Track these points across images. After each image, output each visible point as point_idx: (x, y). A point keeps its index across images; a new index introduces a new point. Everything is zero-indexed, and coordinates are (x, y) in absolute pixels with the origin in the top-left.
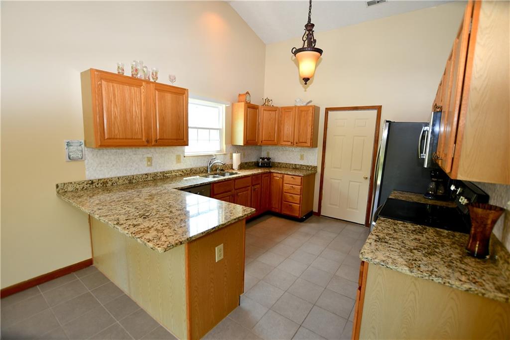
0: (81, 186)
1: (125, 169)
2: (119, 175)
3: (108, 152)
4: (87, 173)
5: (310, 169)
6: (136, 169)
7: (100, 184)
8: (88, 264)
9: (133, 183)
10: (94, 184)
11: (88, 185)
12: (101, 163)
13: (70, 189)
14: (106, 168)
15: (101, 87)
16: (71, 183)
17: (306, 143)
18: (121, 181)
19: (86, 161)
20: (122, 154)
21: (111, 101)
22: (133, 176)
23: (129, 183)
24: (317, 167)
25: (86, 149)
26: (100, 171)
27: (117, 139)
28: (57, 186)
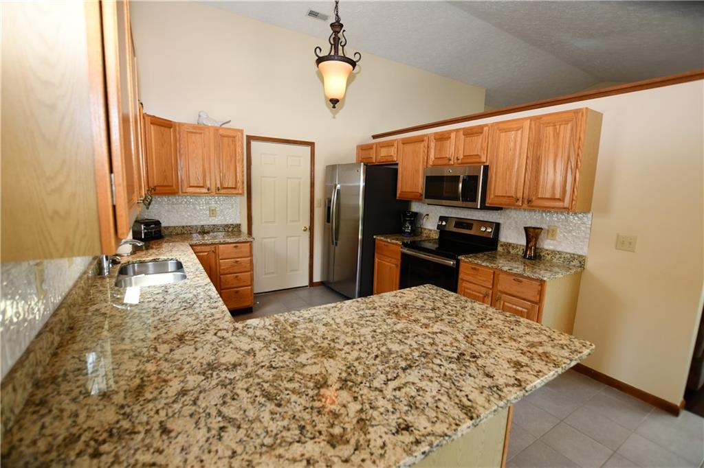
5: (230, 230)
17: (235, 188)
24: (240, 225)
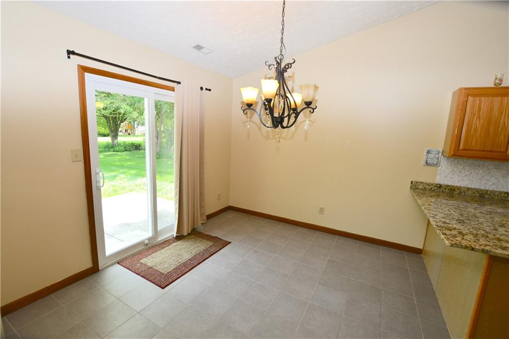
0: (430, 187)
1: (479, 181)
2: (469, 186)
3: (464, 162)
4: (438, 177)
6: (494, 184)
7: (447, 190)
8: (417, 252)
9: (484, 198)
10: (441, 188)
11: (436, 188)
12: (453, 171)
13: (420, 187)
14: (457, 176)
15: (467, 103)
16: (422, 183)
18: (470, 192)
19: (440, 168)
20: (479, 166)
21: (475, 115)
22: (487, 191)
23: (480, 197)
25: (442, 157)
26: (451, 178)
27: (472, 150)
28: (412, 182)
